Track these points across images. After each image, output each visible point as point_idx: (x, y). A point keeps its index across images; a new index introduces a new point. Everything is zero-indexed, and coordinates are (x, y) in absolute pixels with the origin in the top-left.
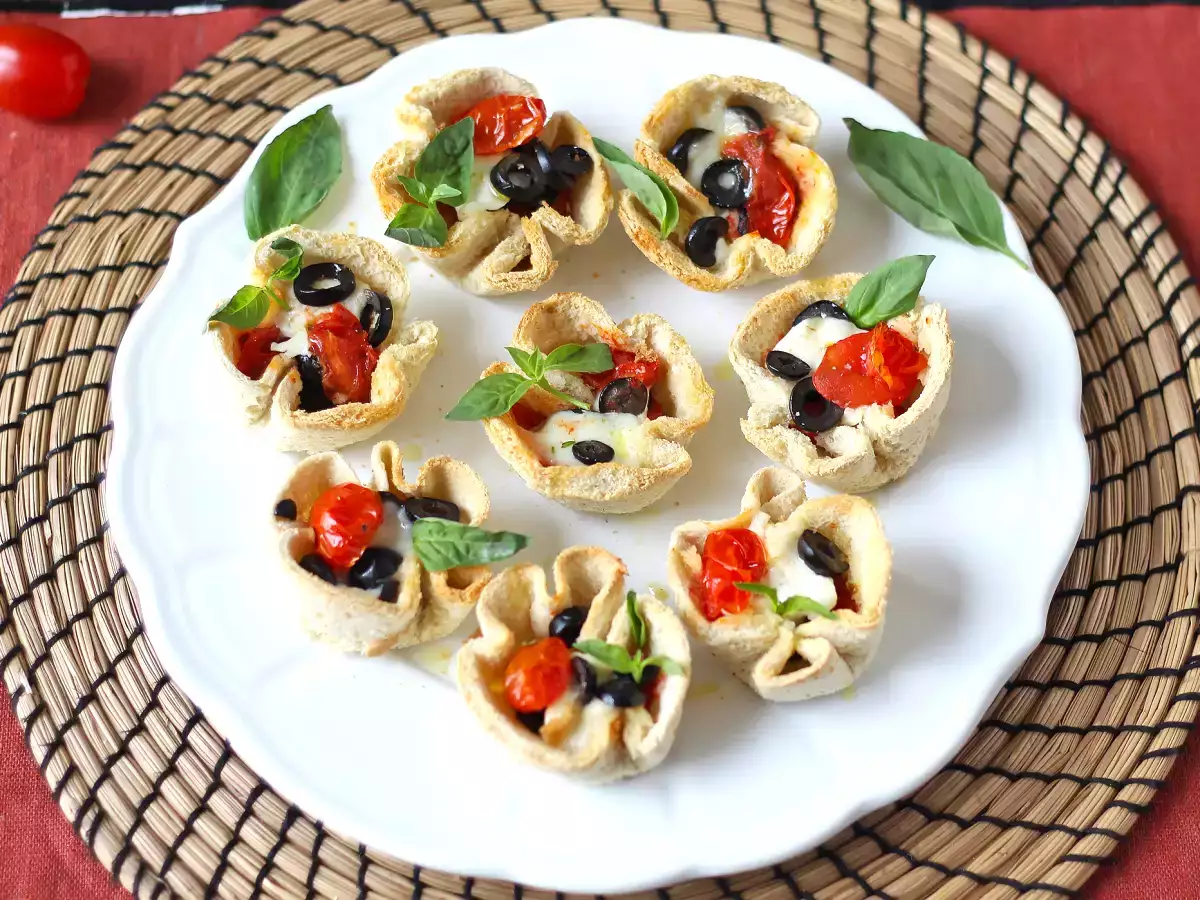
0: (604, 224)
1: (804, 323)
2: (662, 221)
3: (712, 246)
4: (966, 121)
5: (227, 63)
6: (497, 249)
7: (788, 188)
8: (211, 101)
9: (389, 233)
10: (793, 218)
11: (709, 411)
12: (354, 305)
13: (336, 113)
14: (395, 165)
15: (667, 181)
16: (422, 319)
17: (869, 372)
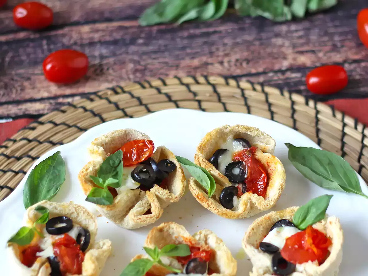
0: (183, 192)
1: (275, 230)
2: (208, 189)
3: (231, 200)
4: (338, 145)
5: (15, 141)
6: (136, 206)
7: (263, 172)
8: (8, 157)
9: (87, 199)
10: (266, 185)
11: (235, 270)
12: (73, 234)
13: (62, 155)
14: (89, 171)
15: (210, 171)
16: (104, 238)
17: (306, 248)
